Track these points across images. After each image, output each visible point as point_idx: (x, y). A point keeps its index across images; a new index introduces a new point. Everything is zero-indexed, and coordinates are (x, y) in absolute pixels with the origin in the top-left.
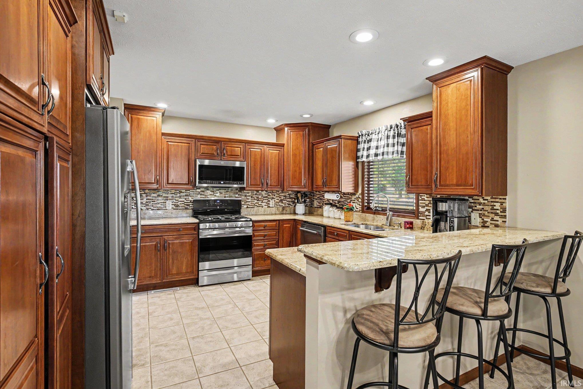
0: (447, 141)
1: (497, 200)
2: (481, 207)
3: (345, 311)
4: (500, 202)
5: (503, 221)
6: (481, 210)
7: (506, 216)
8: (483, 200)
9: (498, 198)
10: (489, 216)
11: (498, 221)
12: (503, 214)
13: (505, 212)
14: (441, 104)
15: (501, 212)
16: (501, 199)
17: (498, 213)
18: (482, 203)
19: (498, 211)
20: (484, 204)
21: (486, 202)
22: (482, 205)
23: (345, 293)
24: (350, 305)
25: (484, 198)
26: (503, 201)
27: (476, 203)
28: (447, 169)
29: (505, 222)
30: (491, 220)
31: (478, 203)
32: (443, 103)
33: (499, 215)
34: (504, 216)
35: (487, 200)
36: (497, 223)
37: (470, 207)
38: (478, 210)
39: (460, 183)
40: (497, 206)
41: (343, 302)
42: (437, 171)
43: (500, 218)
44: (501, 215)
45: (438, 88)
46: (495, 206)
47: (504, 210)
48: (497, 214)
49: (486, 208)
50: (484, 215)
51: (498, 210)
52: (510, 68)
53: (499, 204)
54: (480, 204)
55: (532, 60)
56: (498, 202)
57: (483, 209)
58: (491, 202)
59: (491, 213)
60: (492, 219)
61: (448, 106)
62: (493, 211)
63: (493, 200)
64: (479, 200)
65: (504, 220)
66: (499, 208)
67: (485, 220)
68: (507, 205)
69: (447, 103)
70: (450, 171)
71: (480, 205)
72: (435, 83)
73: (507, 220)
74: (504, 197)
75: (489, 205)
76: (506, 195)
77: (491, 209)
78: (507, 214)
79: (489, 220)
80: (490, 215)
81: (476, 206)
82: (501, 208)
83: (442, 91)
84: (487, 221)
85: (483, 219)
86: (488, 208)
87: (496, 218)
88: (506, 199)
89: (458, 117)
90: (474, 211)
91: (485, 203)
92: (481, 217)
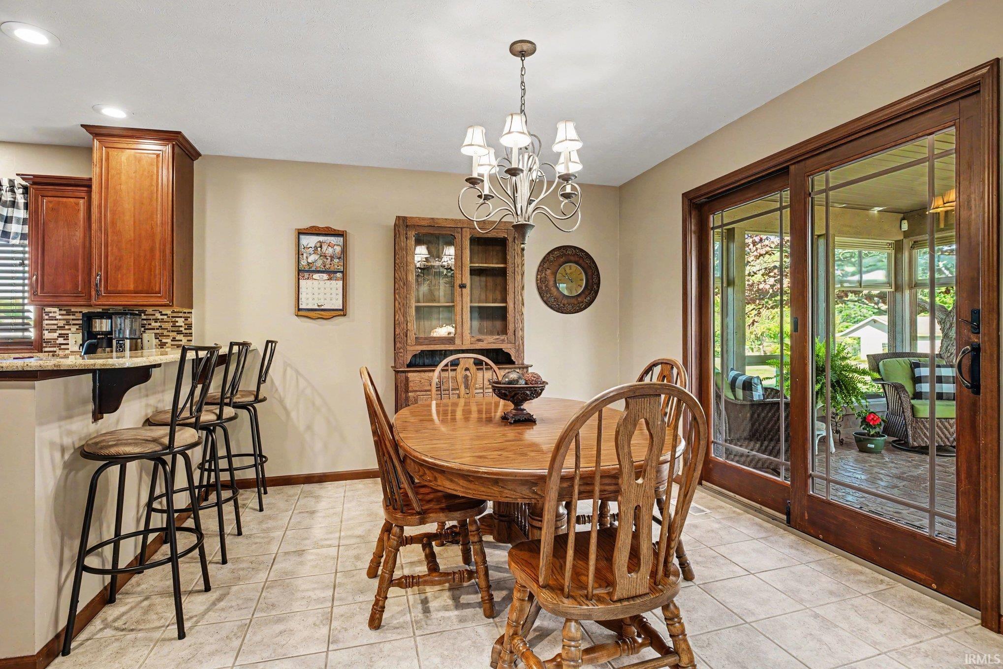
0: (118, 228)
1: (180, 315)
2: (158, 324)
3: (63, 450)
4: (184, 317)
5: (188, 341)
6: (157, 329)
7: (192, 333)
8: (161, 315)
9: (181, 312)
10: (169, 336)
11: (181, 341)
12: (187, 331)
13: (191, 329)
14: (108, 173)
15: (185, 329)
16: (185, 313)
17: (182, 331)
18: (159, 319)
19: (181, 329)
20: (162, 321)
21: (165, 317)
22: (160, 322)
23: (62, 423)
24: (67, 441)
25: (161, 312)
26: (188, 315)
27: (150, 319)
28: (118, 268)
29: (191, 341)
30: (172, 341)
31: (153, 319)
32: (112, 172)
33: (183, 333)
34: (190, 333)
35: (166, 315)
36: (180, 343)
37: (143, 326)
38: (154, 329)
39: (140, 288)
40: (180, 322)
41: (61, 437)
42: (101, 270)
43: (184, 336)
44: (186, 333)
45: (104, 148)
46: (177, 322)
47: (189, 327)
48: (179, 332)
49: (164, 325)
50: (162, 335)
51: (181, 326)
52: (199, 155)
53: (183, 319)
54: (156, 320)
55: (223, 154)
56: (181, 317)
57: (161, 326)
58: (172, 317)
59: (172, 331)
60: (174, 339)
61: (120, 178)
62: (174, 329)
63: (175, 315)
64: (154, 315)
65: (189, 338)
66: (183, 324)
67: (164, 341)
68: (194, 320)
69: (120, 174)
70: (125, 271)
71: (157, 322)
72: (98, 138)
73: (193, 338)
74: (190, 311)
75: (169, 322)
76: (192, 308)
77: (172, 326)
78: (193, 330)
79: (169, 341)
80: (171, 334)
81: (150, 324)
82: (185, 324)
83: (110, 153)
84: (167, 343)
85: (161, 341)
86: (168, 326)
87: (179, 337)
88: (191, 313)
89: (137, 197)
90: (147, 331)
91: (163, 319)
92: (158, 338)
